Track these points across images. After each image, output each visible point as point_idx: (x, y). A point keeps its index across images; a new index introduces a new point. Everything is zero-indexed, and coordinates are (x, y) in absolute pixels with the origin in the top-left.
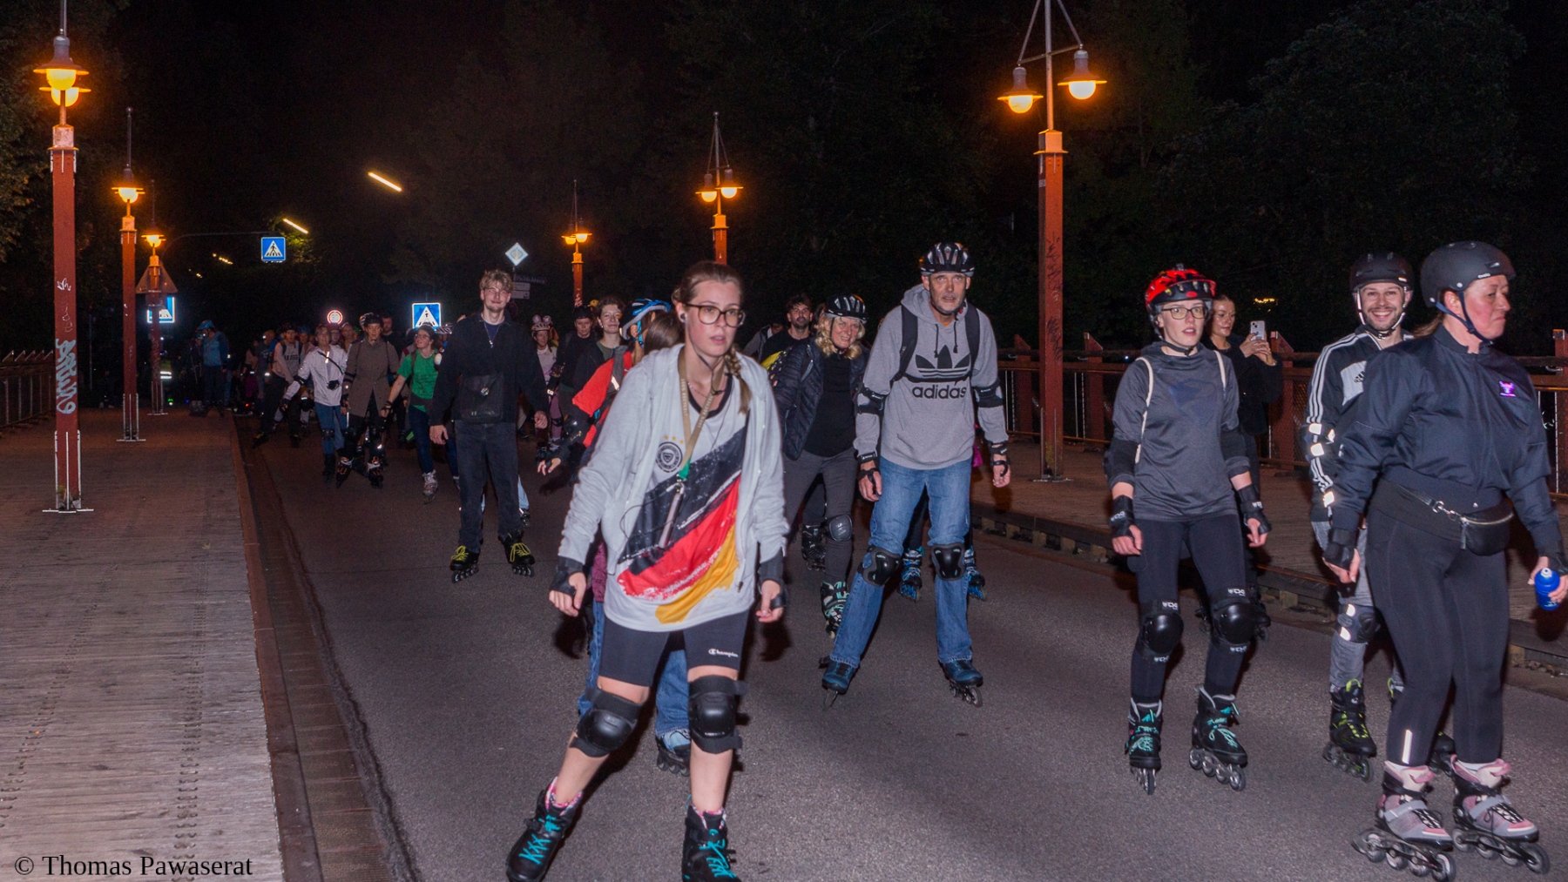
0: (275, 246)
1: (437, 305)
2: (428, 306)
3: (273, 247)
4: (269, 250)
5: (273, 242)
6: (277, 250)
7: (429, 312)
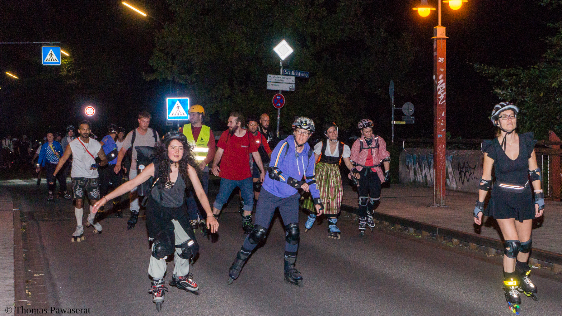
0: (53, 53)
1: (187, 100)
2: (180, 100)
3: (51, 54)
4: (48, 57)
5: (51, 50)
6: (54, 57)
7: (180, 105)
